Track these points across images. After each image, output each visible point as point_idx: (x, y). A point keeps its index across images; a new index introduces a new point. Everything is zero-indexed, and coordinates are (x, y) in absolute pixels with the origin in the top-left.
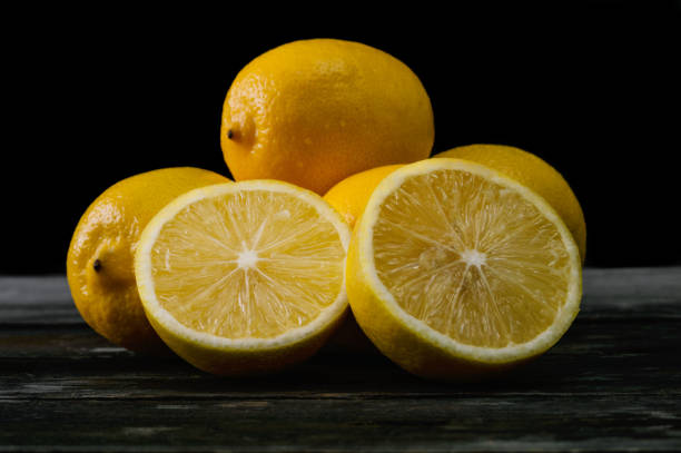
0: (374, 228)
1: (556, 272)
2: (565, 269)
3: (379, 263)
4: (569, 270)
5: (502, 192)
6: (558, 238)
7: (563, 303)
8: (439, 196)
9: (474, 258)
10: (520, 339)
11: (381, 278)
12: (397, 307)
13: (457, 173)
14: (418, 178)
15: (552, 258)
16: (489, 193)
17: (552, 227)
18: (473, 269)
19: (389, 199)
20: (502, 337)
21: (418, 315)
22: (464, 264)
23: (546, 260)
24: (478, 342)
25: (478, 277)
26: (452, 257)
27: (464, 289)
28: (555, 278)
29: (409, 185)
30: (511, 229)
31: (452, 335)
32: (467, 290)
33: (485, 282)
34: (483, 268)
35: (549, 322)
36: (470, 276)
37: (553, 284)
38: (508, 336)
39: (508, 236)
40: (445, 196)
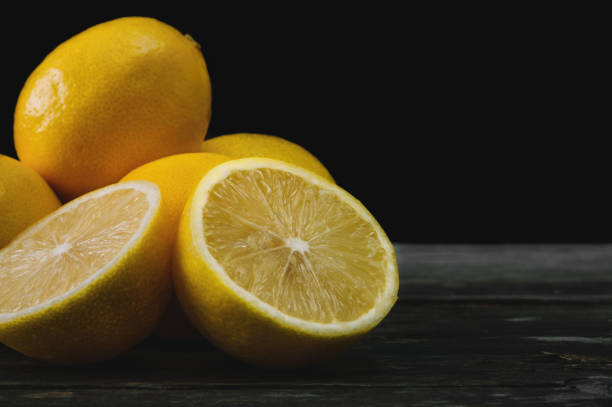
0: (204, 210)
1: (372, 263)
2: (382, 262)
3: (209, 240)
4: (386, 263)
5: (321, 193)
6: (375, 236)
7: (382, 291)
8: (264, 190)
9: (298, 245)
10: (344, 316)
11: (212, 252)
12: (227, 278)
13: (280, 172)
14: (245, 173)
15: (370, 250)
16: (308, 193)
17: (368, 226)
18: (297, 254)
19: (217, 187)
20: (327, 314)
21: (247, 288)
22: (288, 250)
23: (365, 253)
24: (305, 317)
25: (303, 261)
26: (277, 242)
27: (289, 269)
28: (374, 269)
29: (235, 177)
30: (331, 224)
31: (280, 308)
32: (292, 271)
33: (309, 266)
34: (306, 253)
35: (370, 306)
36: (293, 260)
37: (372, 274)
38: (332, 314)
39: (328, 230)
40: (269, 190)
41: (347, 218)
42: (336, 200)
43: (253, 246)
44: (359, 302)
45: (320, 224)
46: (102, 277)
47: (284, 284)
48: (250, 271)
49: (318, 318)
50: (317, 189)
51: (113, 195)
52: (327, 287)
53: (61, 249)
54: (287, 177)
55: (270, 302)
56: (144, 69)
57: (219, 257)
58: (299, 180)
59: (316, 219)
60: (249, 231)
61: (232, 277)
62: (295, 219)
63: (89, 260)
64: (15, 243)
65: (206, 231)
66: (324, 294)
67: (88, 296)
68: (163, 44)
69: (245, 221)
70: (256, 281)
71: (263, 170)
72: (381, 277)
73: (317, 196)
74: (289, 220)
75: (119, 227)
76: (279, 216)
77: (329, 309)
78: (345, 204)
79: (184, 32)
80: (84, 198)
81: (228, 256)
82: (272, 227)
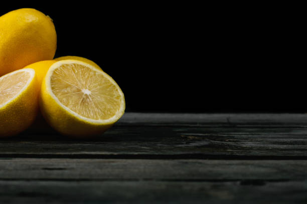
0: (51, 77)
1: (115, 99)
2: (119, 100)
3: (52, 88)
4: (121, 100)
5: (97, 74)
6: (117, 90)
7: (118, 110)
8: (74, 71)
9: (87, 92)
10: (103, 118)
11: (53, 92)
12: (59, 102)
14: (67, 65)
15: (114, 95)
16: (92, 73)
17: (114, 86)
18: (86, 95)
19: (56, 70)
20: (97, 117)
21: (66, 106)
22: (83, 94)
23: (112, 96)
24: (88, 117)
25: (88, 98)
26: (79, 90)
27: (83, 100)
29: (63, 66)
30: (100, 85)
31: (79, 114)
32: (84, 101)
33: (91, 99)
34: (90, 95)
35: (114, 115)
36: (85, 97)
37: (115, 103)
38: (99, 117)
39: (98, 87)
40: (76, 71)
41: (106, 83)
42: (102, 76)
43: (70, 91)
44: (109, 113)
45: (95, 85)
46: (12, 101)
47: (81, 105)
48: (68, 100)
49: (93, 118)
50: (95, 72)
51: (17, 74)
52: (97, 107)
54: (83, 67)
55: (75, 111)
56: (30, 27)
57: (56, 94)
58: (88, 69)
59: (94, 83)
60: (67, 86)
61: (61, 101)
62: (86, 83)
63: (7, 96)
65: (52, 85)
66: (96, 110)
67: (6, 108)
68: (38, 19)
69: (67, 82)
70: (70, 103)
71: (74, 64)
72: (119, 105)
73: (95, 75)
74: (84, 83)
75: (19, 84)
76: (79, 81)
77: (98, 115)
78: (106, 78)
79: (46, 14)
80: (6, 76)
81: (60, 94)
82: (77, 85)
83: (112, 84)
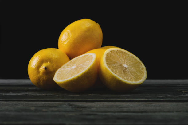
0: (106, 58)
3: (107, 64)
4: (144, 71)
5: (130, 55)
6: (141, 65)
7: (143, 76)
9: (126, 66)
10: (136, 80)
11: (108, 66)
13: (121, 51)
14: (114, 51)
15: (141, 68)
16: (127, 55)
17: (140, 63)
18: (125, 68)
19: (108, 53)
20: (132, 80)
21: (115, 74)
22: (123, 67)
23: (139, 68)
24: (128, 80)
26: (121, 65)
27: (124, 71)
28: (142, 71)
29: (112, 51)
30: (132, 62)
31: (122, 78)
32: (125, 71)
33: (128, 70)
34: (127, 68)
35: (141, 79)
36: (125, 69)
37: (141, 72)
38: (133, 80)
39: (132, 63)
40: (119, 54)
41: (135, 61)
42: (133, 57)
43: (116, 66)
44: (138, 77)
45: (129, 62)
46: (85, 71)
47: (123, 73)
48: (116, 70)
49: (130, 80)
50: (129, 55)
51: (84, 56)
52: (132, 74)
53: (74, 67)
54: (122, 52)
55: (120, 76)
56: (89, 30)
57: (109, 67)
58: (125, 53)
60: (115, 63)
61: (112, 71)
62: (125, 61)
63: (81, 68)
64: (62, 67)
65: (106, 62)
66: (131, 76)
67: (82, 75)
68: (93, 25)
69: (114, 60)
70: (117, 72)
71: (117, 50)
72: (143, 73)
73: (129, 56)
74: (123, 61)
75: (87, 62)
76: (121, 60)
78: (135, 58)
79: (96, 22)
80: (77, 57)
81: (111, 67)
82: (120, 62)
83: (139, 62)
